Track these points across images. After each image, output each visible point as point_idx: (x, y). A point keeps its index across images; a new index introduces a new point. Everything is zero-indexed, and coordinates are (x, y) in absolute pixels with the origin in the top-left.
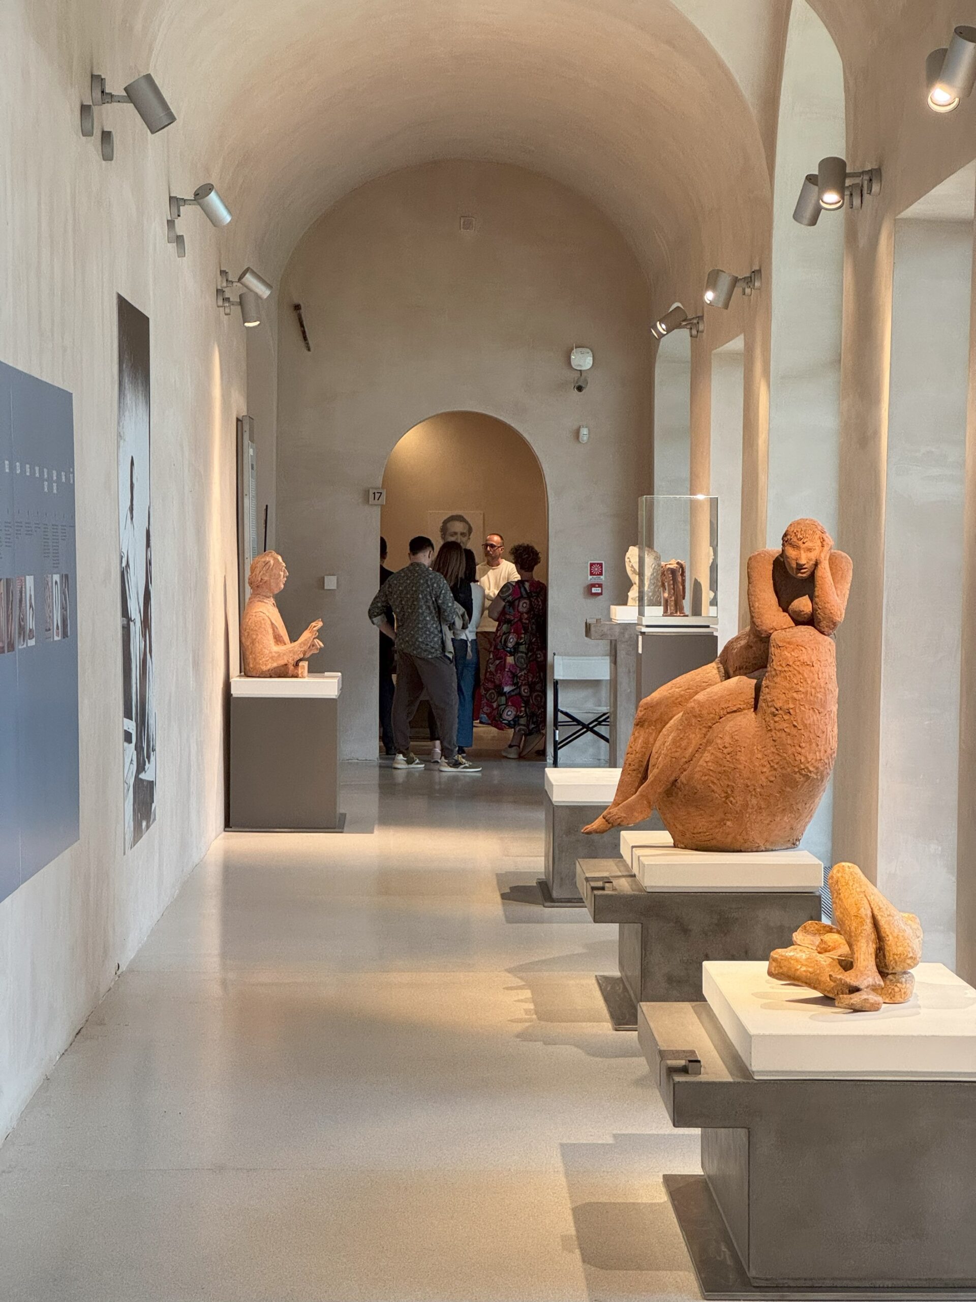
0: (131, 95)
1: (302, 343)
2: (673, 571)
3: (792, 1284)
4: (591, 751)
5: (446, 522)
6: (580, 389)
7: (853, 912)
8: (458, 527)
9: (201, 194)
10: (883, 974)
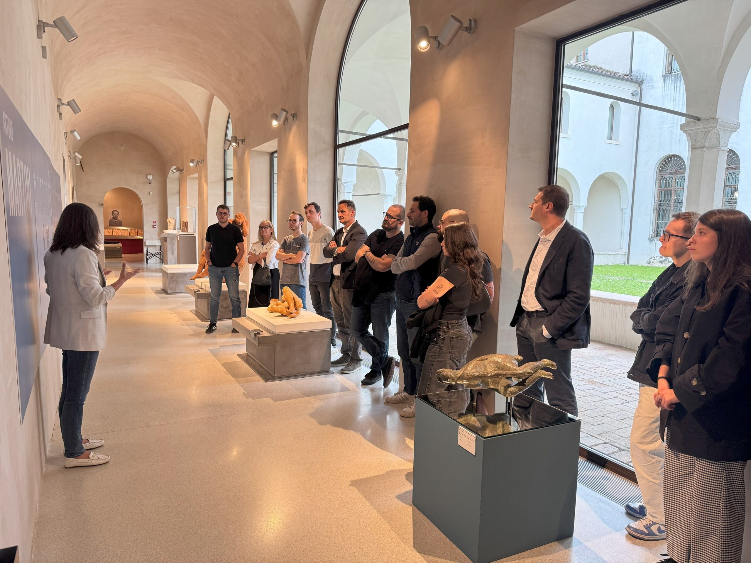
0: (69, 104)
1: (82, 170)
2: (185, 223)
3: (283, 376)
4: (154, 260)
5: (113, 211)
6: (150, 183)
7: (289, 297)
8: (116, 212)
9: (72, 132)
10: (296, 310)
